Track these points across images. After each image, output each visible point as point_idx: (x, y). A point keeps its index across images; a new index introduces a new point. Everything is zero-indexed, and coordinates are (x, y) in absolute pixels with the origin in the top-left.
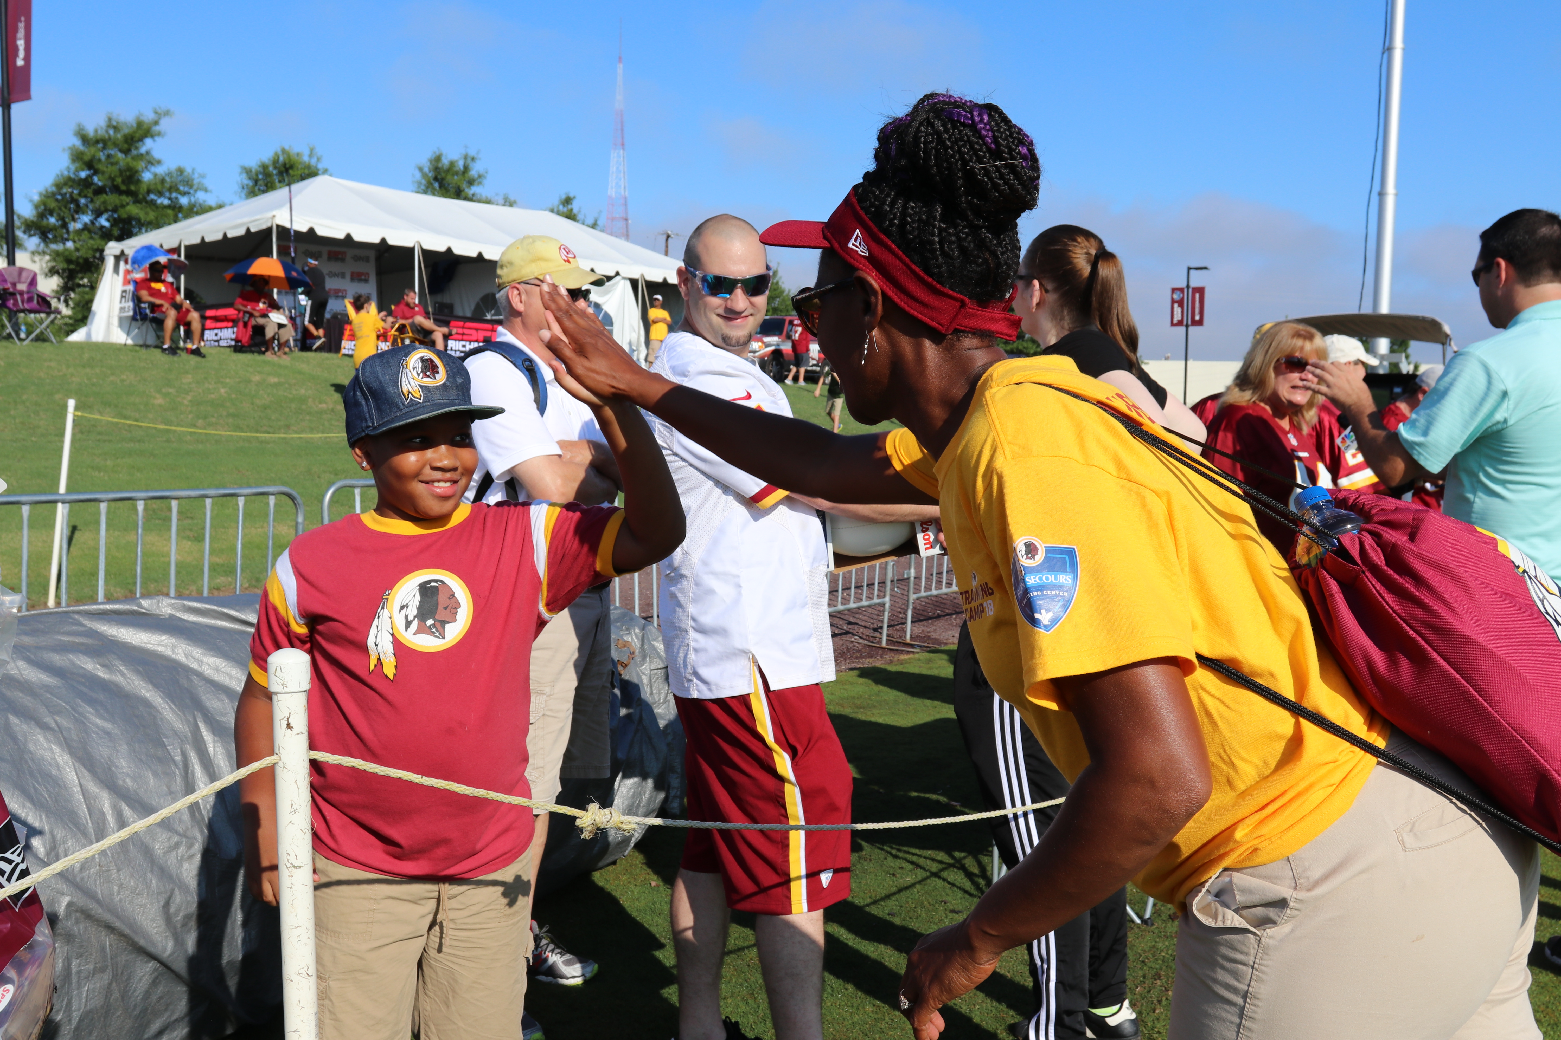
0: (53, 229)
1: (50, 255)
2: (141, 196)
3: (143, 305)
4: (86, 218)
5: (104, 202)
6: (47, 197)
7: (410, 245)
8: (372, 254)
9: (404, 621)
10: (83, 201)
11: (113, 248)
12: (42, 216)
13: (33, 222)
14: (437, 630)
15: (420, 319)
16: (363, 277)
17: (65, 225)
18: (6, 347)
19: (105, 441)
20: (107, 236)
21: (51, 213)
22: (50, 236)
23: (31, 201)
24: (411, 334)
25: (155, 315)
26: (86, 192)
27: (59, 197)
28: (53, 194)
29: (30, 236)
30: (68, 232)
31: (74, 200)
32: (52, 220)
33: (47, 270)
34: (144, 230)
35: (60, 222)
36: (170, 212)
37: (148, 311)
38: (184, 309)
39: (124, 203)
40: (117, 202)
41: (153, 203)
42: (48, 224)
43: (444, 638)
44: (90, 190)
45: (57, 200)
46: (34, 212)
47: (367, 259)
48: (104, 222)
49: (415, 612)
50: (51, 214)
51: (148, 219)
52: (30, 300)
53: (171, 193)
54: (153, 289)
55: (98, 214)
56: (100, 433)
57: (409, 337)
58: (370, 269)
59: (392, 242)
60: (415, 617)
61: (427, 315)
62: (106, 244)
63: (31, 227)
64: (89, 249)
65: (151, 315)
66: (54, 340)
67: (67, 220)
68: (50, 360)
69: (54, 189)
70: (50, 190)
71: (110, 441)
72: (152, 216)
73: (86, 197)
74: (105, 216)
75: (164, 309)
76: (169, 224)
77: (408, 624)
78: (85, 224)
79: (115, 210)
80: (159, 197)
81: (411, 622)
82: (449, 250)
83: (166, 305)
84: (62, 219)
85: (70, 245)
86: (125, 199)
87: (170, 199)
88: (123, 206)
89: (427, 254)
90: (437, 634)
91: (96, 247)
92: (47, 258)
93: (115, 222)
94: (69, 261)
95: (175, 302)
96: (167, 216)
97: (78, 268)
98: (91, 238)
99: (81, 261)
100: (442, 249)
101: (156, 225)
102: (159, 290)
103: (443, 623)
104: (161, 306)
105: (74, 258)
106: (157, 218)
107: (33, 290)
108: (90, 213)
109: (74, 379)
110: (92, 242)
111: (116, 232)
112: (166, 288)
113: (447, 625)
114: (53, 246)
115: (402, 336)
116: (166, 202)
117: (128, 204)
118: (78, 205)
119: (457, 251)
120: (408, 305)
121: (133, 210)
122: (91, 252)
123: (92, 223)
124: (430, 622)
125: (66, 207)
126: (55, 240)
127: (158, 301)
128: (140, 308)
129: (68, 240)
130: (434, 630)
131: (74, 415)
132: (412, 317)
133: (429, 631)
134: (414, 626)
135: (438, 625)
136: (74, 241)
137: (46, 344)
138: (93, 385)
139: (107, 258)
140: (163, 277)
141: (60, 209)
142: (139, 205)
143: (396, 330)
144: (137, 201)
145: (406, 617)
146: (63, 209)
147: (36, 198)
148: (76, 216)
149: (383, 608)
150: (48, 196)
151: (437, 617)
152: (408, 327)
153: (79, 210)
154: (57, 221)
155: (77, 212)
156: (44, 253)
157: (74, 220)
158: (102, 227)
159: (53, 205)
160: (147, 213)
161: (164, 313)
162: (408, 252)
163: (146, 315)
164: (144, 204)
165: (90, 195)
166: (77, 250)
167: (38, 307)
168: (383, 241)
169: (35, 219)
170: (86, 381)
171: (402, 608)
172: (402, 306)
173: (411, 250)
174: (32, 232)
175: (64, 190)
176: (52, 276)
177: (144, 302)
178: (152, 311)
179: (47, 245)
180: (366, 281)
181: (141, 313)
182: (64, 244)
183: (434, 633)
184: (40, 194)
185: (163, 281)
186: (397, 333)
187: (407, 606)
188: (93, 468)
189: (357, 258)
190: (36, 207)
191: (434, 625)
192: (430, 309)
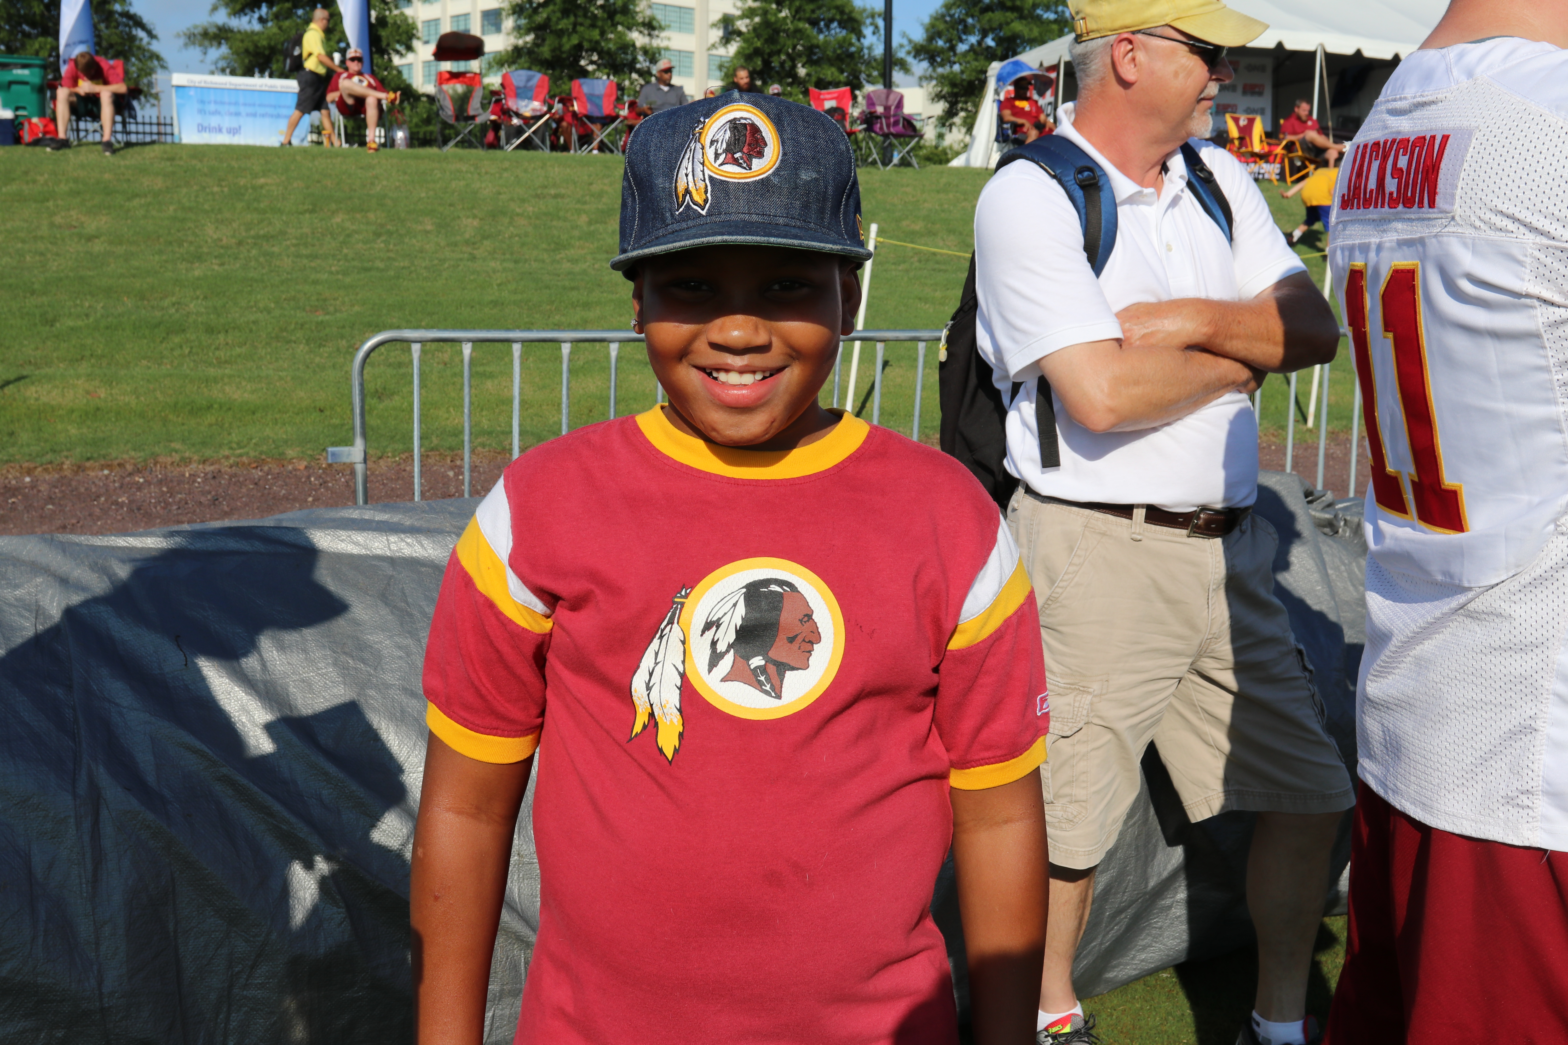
0: (941, 52)
1: (937, 79)
2: (1026, 12)
3: (1005, 126)
4: (973, 39)
5: (990, 21)
6: (936, 19)
7: (1311, 48)
8: (1269, 63)
9: (708, 652)
10: (970, 21)
11: (995, 67)
12: (931, 39)
13: (922, 46)
14: (768, 680)
15: (1312, 135)
16: (1257, 90)
17: (952, 48)
18: (869, 173)
19: (940, 271)
20: (991, 56)
21: (939, 34)
22: (939, 60)
23: (922, 24)
24: (1300, 153)
25: (1017, 136)
26: (972, 11)
27: (948, 19)
28: (943, 16)
29: (921, 60)
30: (955, 54)
31: (962, 21)
32: (940, 43)
33: (933, 95)
34: (1028, 48)
35: (948, 45)
36: (1055, 27)
37: (1010, 132)
38: (1047, 129)
39: (1009, 20)
40: (1002, 19)
41: (1039, 17)
42: (936, 47)
43: (779, 697)
44: (977, 9)
45: (946, 22)
46: (925, 36)
47: (1262, 69)
48: (990, 42)
49: (731, 637)
50: (940, 37)
51: (1032, 36)
52: (896, 123)
53: (1057, 6)
54: (1017, 107)
55: (984, 34)
56: (938, 262)
57: (1299, 157)
58: (1266, 81)
59: (1290, 46)
60: (730, 646)
61: (1323, 130)
62: (990, 64)
63: (920, 51)
64: (973, 70)
65: (1013, 136)
66: (916, 166)
67: (954, 42)
68: (908, 185)
69: (944, 10)
70: (940, 12)
71: (946, 271)
72: (1036, 32)
73: (973, 16)
74: (991, 36)
75: (1025, 129)
76: (1053, 39)
77: (715, 658)
78: (972, 46)
79: (1000, 27)
80: (1046, 12)
81: (722, 655)
82: (1358, 53)
83: (1027, 125)
84: (950, 41)
85: (957, 68)
86: (1010, 15)
87: (1056, 12)
88: (1008, 24)
89: (1332, 59)
90: (768, 687)
91: (979, 68)
92: (934, 82)
93: (999, 41)
94: (953, 84)
95: (1039, 121)
96: (1051, 31)
97: (962, 92)
98: (976, 60)
99: (965, 84)
100: (1349, 51)
101: (1040, 41)
102: (1023, 109)
103: (782, 668)
104: (1022, 125)
105: (958, 81)
106: (1040, 34)
107: (899, 113)
108: (977, 33)
109: (926, 205)
110: (976, 63)
111: (999, 52)
112: (1031, 106)
113: (788, 674)
114: (940, 70)
115: (1291, 155)
116: (1052, 16)
117: (1012, 21)
118: (966, 26)
119: (1368, 53)
120: (1299, 118)
121: (1018, 26)
122: (974, 74)
123: (980, 43)
124: (757, 661)
125: (953, 29)
126: (942, 65)
127: (1020, 121)
128: (1003, 129)
129: (955, 63)
130: (762, 678)
131: (876, 241)
132: (1303, 132)
133: (753, 678)
134: (726, 664)
135: (772, 669)
136: (961, 64)
137: (909, 169)
138: (943, 211)
139: (989, 79)
140: (1028, 94)
141: (948, 30)
142: (1024, 22)
143: (1284, 148)
144: (1022, 17)
145: (714, 644)
146: (951, 30)
147: (927, 20)
148: (964, 37)
149: (671, 622)
150: (939, 18)
151: (772, 654)
152: (1298, 145)
153: (967, 30)
154: (945, 43)
155: (965, 33)
156: (931, 78)
157: (961, 40)
158: (989, 47)
159: (941, 26)
160: (1031, 30)
161: (1025, 133)
162: (1308, 57)
163: (1008, 136)
164: (1029, 20)
165: (977, 13)
166: (962, 72)
167: (903, 130)
168: (1280, 45)
169: (924, 43)
170: (937, 207)
171: (708, 626)
172: (1293, 121)
173: (1313, 55)
174: (922, 57)
175: (952, 12)
176: (939, 101)
177: (1007, 123)
178: (1014, 132)
179: (934, 70)
180: (1260, 94)
181: (1003, 135)
182: (951, 67)
183: (760, 683)
184: (931, 17)
185: (1028, 99)
186: (1283, 152)
187: (717, 624)
188: (920, 299)
189: (1251, 68)
190: (927, 30)
191: (763, 669)
192: (1330, 124)
